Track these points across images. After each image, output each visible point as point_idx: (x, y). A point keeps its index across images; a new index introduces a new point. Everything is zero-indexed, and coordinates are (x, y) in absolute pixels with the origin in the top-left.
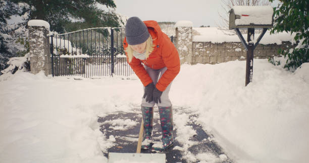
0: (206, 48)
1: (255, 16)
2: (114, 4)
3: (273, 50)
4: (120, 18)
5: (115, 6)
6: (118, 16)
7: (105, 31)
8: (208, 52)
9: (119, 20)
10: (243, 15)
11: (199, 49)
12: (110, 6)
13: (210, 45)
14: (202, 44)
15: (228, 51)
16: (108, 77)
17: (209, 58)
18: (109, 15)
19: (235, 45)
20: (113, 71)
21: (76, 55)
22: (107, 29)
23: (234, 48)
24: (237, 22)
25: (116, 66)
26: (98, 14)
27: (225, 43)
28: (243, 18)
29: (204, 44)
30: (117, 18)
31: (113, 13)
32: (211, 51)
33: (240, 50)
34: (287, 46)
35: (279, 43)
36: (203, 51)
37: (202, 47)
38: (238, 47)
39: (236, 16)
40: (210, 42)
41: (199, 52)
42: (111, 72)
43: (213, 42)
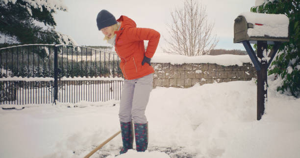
0: (165, 70)
1: (270, 25)
2: (54, 22)
3: (234, 72)
4: (61, 37)
5: (55, 24)
6: (59, 35)
7: (42, 52)
8: (167, 74)
9: (60, 39)
10: (256, 24)
11: (158, 70)
12: (48, 24)
13: (170, 66)
14: (161, 66)
15: (188, 72)
16: (50, 105)
17: (168, 80)
18: (48, 33)
19: (195, 67)
20: (56, 97)
21: (6, 77)
22: (44, 50)
23: (194, 69)
24: (250, 32)
25: (60, 91)
26: (34, 32)
27: (185, 64)
28: (256, 27)
29: (163, 65)
30: (57, 37)
31: (52, 31)
32: (170, 73)
33: (200, 71)
34: (248, 68)
35: (240, 64)
36: (162, 73)
37: (160, 69)
38: (198, 68)
39: (248, 24)
40: (169, 64)
41: (158, 74)
42: (53, 98)
43: (173, 63)
